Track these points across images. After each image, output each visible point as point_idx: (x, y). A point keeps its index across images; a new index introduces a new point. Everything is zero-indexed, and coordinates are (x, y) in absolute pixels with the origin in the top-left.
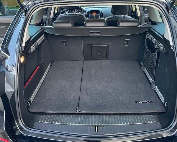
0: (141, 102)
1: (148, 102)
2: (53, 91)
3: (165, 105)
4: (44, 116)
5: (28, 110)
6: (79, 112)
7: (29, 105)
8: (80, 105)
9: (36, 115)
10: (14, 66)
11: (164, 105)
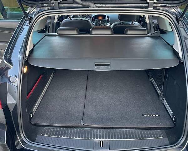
0: (149, 116)
1: (156, 115)
2: (56, 102)
3: (174, 119)
4: (47, 129)
5: (30, 122)
6: (84, 125)
7: (32, 117)
8: (85, 118)
9: (39, 128)
10: (16, 77)
11: (172, 119)
